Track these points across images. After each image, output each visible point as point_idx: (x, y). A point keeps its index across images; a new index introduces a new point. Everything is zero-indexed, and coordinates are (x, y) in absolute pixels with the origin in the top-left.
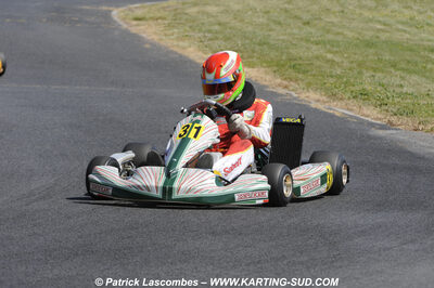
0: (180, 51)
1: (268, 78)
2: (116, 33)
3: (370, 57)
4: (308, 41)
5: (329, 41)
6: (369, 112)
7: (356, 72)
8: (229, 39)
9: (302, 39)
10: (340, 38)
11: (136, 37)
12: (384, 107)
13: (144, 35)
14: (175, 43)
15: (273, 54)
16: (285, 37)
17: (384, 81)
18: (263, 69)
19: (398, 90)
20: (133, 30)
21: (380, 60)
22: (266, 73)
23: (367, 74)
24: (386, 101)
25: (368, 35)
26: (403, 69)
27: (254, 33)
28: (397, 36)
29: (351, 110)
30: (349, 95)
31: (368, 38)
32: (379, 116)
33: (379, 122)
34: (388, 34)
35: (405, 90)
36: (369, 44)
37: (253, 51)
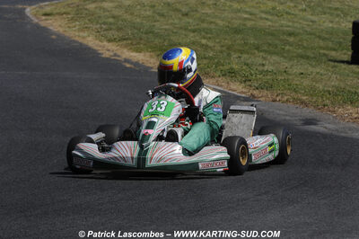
0: (80, 40)
1: (152, 60)
2: (29, 26)
3: (238, 42)
4: (186, 29)
5: (204, 29)
6: (235, 87)
7: (225, 54)
8: (121, 29)
9: (181, 28)
10: (213, 26)
11: (45, 29)
12: (248, 83)
13: (51, 28)
14: (77, 34)
15: (157, 41)
16: (167, 27)
17: (249, 62)
18: (148, 54)
19: (261, 68)
20: (43, 24)
21: (246, 44)
22: (151, 57)
23: (235, 55)
24: (250, 77)
25: (236, 23)
26: (265, 51)
27: (142, 23)
28: (261, 24)
29: (221, 86)
30: (219, 73)
31: (236, 26)
32: (244, 90)
33: (243, 95)
34: (253, 22)
35: (266, 68)
36: (237, 31)
37: (141, 39)
